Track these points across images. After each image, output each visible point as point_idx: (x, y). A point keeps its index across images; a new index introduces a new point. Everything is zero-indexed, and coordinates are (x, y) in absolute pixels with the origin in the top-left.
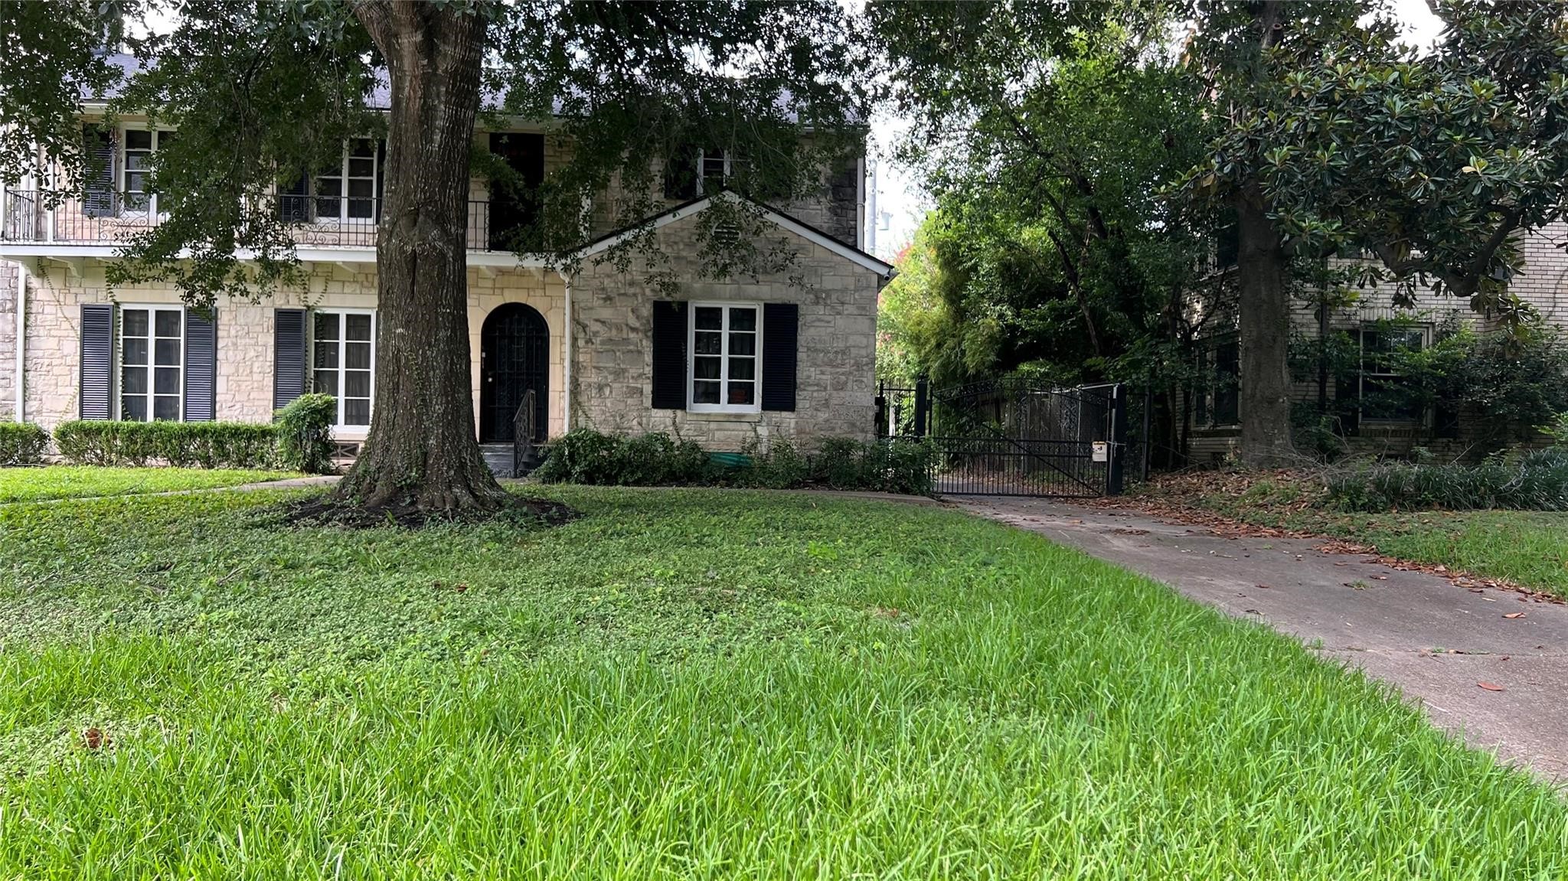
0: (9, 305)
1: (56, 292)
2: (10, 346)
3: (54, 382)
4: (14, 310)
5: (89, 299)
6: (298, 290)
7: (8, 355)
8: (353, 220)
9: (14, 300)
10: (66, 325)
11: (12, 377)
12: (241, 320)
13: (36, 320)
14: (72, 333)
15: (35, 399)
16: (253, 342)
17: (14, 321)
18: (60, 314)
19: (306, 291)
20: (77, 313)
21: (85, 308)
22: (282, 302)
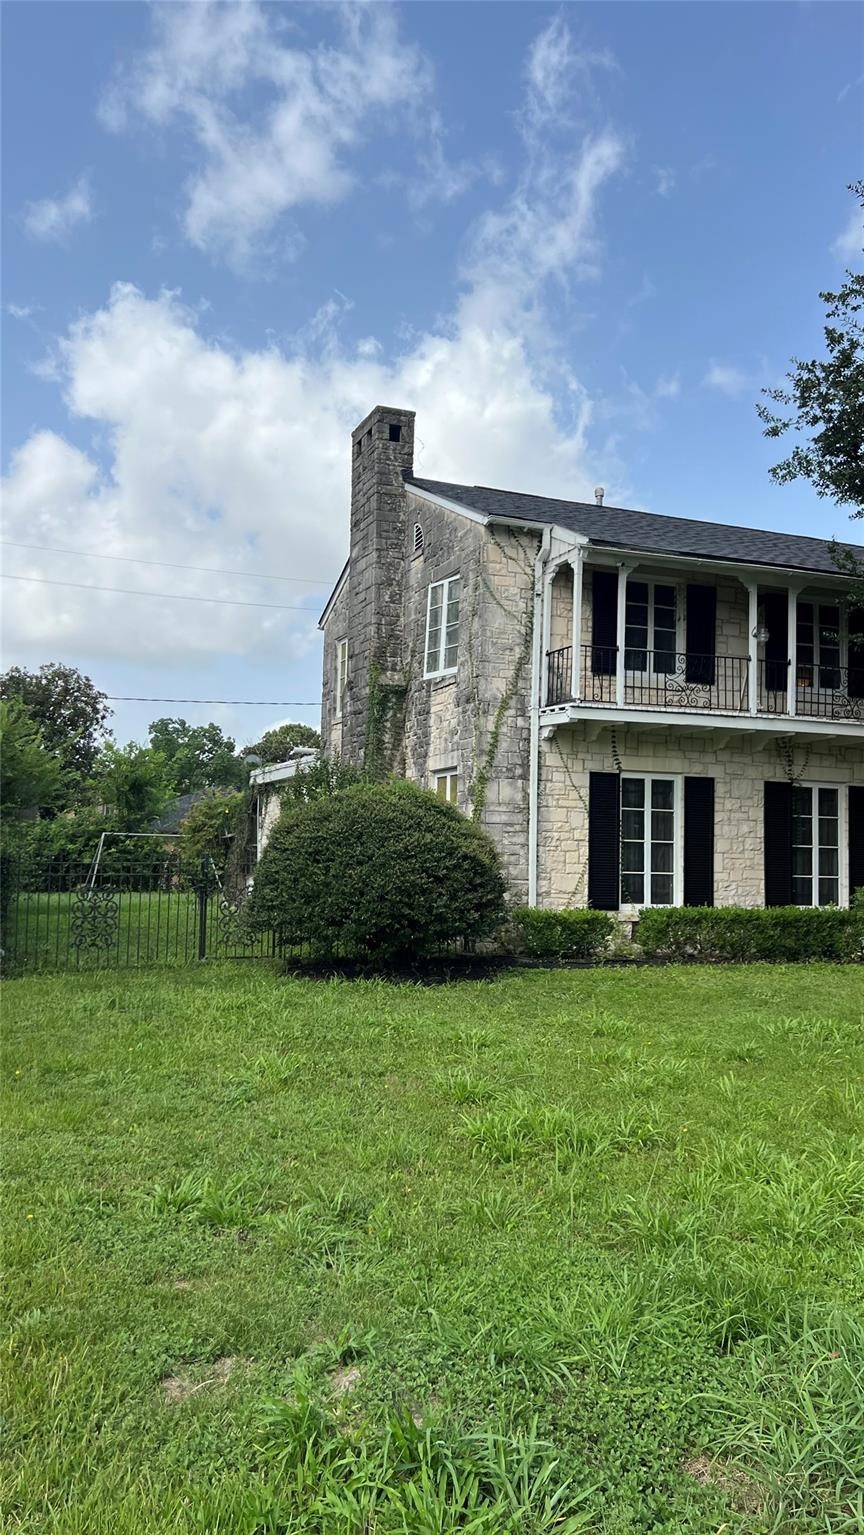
0: (519, 771)
1: (565, 756)
2: (519, 818)
3: (563, 859)
4: (525, 777)
5: (597, 768)
6: (784, 762)
7: (518, 828)
8: (822, 691)
9: (526, 765)
10: (574, 795)
11: (522, 852)
12: (736, 793)
13: (545, 788)
14: (580, 804)
15: (544, 879)
16: (745, 816)
17: (525, 791)
18: (568, 782)
19: (791, 763)
20: (584, 781)
21: (593, 775)
22: (769, 775)
